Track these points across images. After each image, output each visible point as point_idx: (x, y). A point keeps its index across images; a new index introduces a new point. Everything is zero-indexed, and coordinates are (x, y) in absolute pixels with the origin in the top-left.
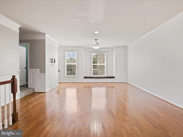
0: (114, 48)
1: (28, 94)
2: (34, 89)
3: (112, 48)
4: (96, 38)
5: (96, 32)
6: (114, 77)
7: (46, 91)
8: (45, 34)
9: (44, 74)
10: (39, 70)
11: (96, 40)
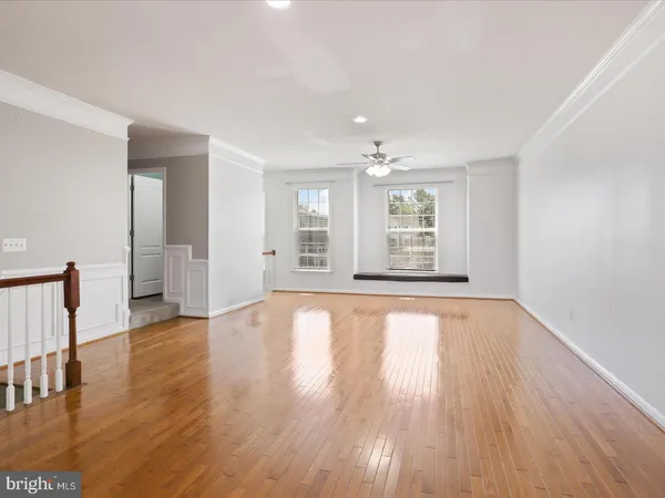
0: (467, 167)
1: (156, 320)
2: (177, 307)
3: (461, 169)
4: (378, 139)
5: (360, 120)
6: (464, 279)
7: (211, 314)
8: (205, 138)
9: (203, 260)
10: (190, 247)
11: (377, 144)
